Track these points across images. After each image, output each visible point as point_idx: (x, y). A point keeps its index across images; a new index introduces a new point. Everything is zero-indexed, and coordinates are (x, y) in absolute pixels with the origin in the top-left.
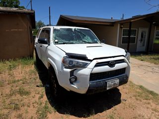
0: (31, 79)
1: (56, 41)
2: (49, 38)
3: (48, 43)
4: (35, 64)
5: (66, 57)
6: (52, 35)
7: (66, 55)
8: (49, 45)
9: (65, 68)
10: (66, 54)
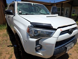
0: (3, 40)
1: (20, 12)
2: (14, 10)
3: (13, 14)
4: (7, 29)
5: (31, 26)
6: (16, 7)
7: (30, 25)
8: (14, 16)
9: (31, 38)
10: (31, 23)
